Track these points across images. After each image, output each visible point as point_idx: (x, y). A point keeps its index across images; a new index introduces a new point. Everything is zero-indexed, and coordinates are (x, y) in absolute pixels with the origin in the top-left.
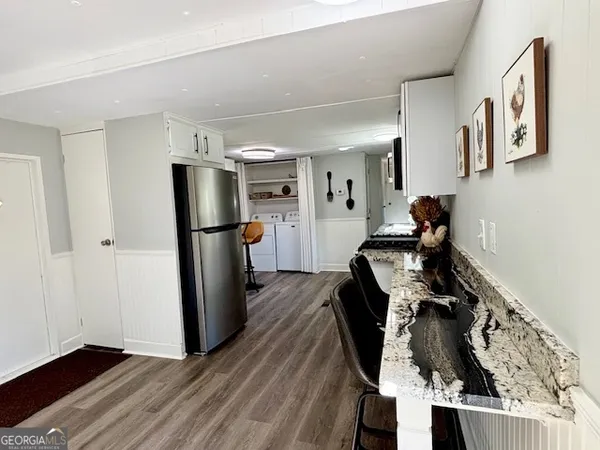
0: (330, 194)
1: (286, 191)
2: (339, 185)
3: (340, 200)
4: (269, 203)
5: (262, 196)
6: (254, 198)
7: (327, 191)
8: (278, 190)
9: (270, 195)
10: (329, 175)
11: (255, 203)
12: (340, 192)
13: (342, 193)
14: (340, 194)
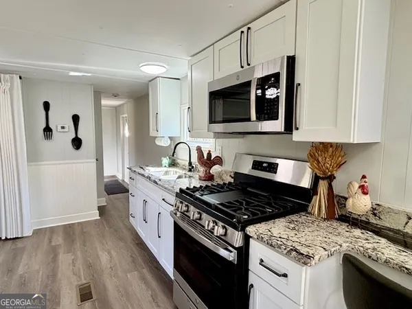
0: (48, 130)
2: (61, 118)
7: (44, 126)
10: (47, 106)
12: (63, 128)
13: (66, 130)
14: (63, 130)
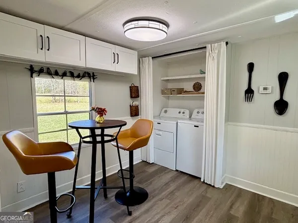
0: (249, 92)
1: (198, 87)
2: (264, 80)
3: (265, 101)
4: (179, 99)
5: (172, 91)
6: (165, 94)
7: (246, 87)
8: (189, 87)
9: (181, 91)
10: (251, 67)
11: (168, 98)
12: (265, 89)
13: (269, 91)
14: (265, 92)
